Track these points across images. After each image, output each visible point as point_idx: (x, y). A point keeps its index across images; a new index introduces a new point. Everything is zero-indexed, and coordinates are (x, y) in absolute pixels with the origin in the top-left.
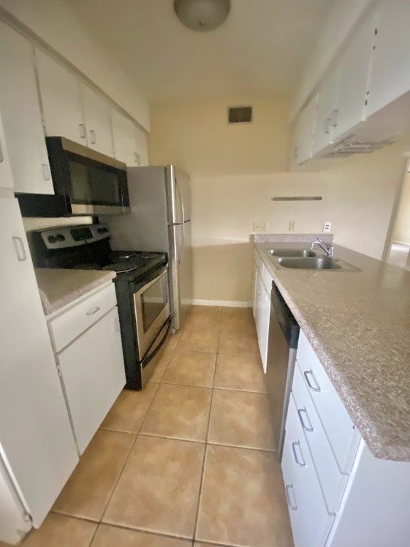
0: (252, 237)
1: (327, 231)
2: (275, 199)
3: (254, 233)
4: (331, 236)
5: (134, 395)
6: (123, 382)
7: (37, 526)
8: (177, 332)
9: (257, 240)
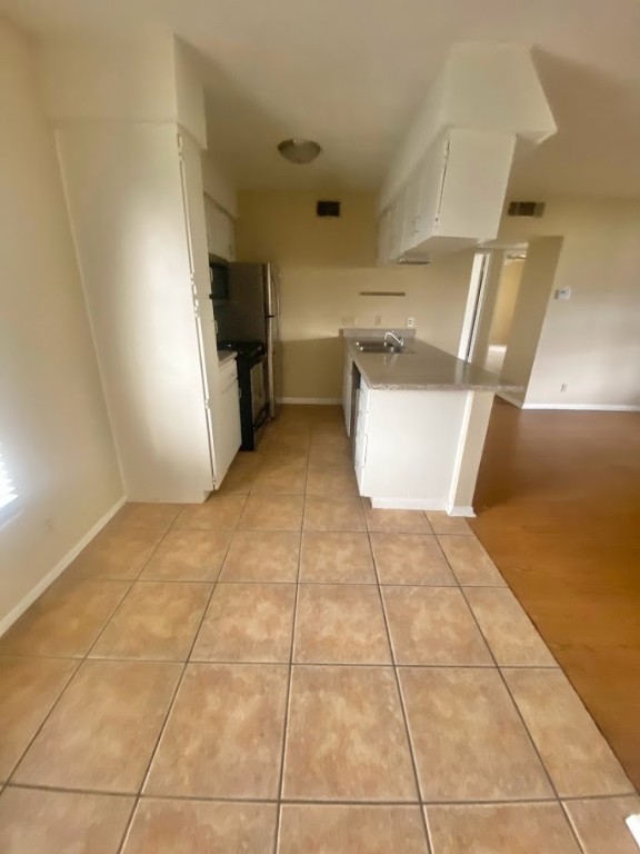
0: (341, 332)
1: (410, 326)
2: (363, 294)
3: (343, 327)
4: (414, 331)
5: (248, 454)
6: (238, 442)
7: (217, 488)
8: (273, 419)
9: (346, 334)
